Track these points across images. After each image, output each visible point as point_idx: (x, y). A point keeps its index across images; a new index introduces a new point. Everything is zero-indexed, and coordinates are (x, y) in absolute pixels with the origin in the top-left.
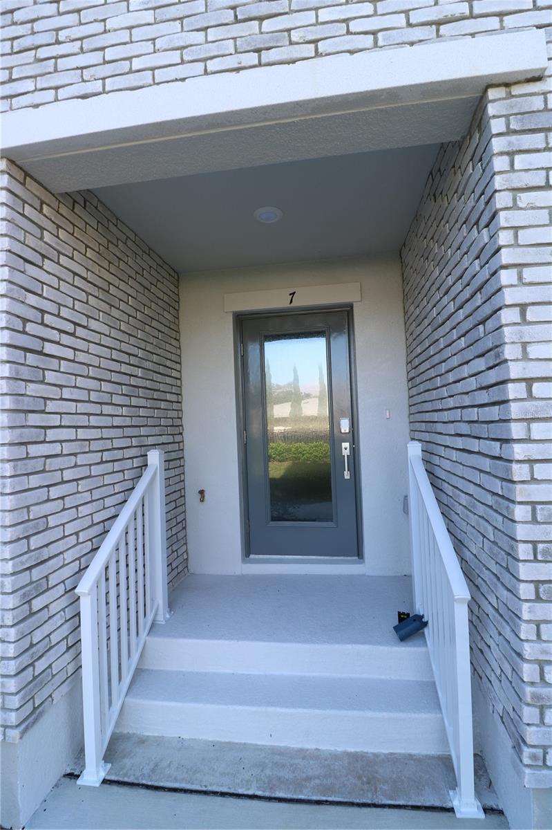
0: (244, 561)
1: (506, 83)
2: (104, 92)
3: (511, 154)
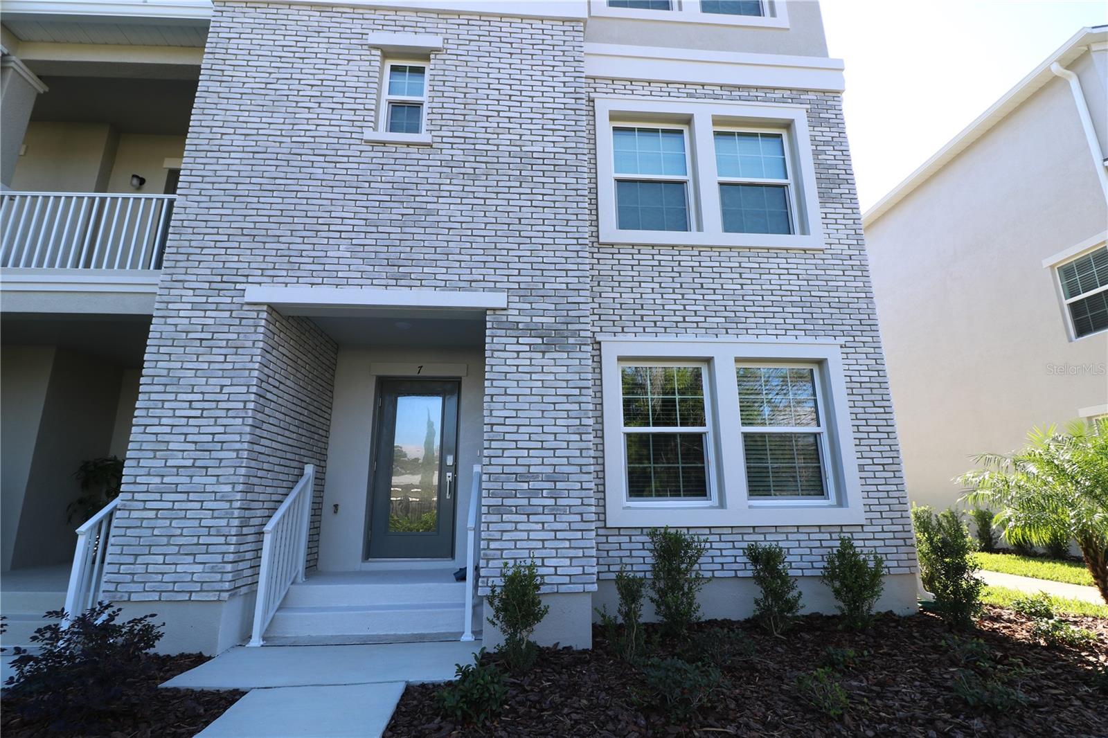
0: (363, 561)
1: (494, 309)
2: (322, 284)
3: (493, 337)
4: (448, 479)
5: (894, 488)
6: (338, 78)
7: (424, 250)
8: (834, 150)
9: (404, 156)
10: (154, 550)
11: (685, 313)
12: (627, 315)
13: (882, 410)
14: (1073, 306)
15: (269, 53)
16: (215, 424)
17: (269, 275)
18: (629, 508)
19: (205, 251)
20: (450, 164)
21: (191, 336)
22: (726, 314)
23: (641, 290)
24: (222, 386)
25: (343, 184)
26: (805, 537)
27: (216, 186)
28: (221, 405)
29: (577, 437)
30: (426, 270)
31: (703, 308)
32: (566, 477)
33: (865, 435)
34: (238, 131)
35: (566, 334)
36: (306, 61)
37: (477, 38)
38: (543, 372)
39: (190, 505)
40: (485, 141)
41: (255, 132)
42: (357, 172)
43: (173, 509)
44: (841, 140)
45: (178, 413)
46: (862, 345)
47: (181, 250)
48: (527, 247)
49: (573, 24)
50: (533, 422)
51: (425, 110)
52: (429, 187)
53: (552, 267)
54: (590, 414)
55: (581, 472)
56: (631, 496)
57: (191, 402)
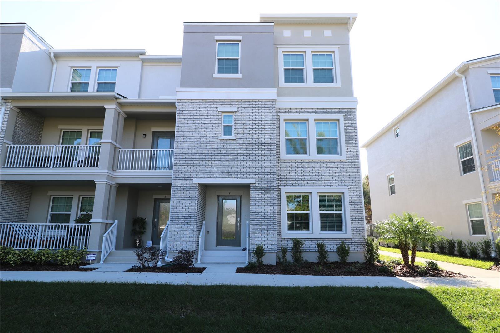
0: (216, 247)
1: (252, 184)
3: (252, 190)
4: (238, 225)
5: (361, 229)
6: (211, 121)
7: (235, 168)
8: (352, 128)
9: (229, 143)
10: (178, 241)
11: (304, 180)
12: (288, 180)
13: (360, 207)
14: (463, 162)
15: (193, 115)
16: (189, 212)
17: (198, 176)
18: (288, 233)
19: (182, 170)
20: (240, 144)
21: (181, 191)
22: (316, 180)
23: (292, 173)
24: (189, 203)
25: (214, 151)
26: (335, 241)
27: (184, 153)
28: (189, 208)
29: (273, 216)
30: (235, 173)
31: (309, 178)
32: (270, 225)
33: (354, 214)
34: (187, 137)
35: (270, 189)
36: (202, 116)
37: (246, 107)
38: (264, 199)
39: (185, 231)
40: (249, 138)
41: (191, 137)
42: (217, 148)
43: (181, 232)
44: (354, 124)
45: (180, 210)
46: (355, 188)
47: (177, 170)
48: (260, 167)
49: (272, 101)
50: (262, 212)
51: (233, 127)
52: (235, 151)
53: (267, 172)
54: (276, 210)
55: (274, 224)
56: (288, 230)
57: (183, 207)
